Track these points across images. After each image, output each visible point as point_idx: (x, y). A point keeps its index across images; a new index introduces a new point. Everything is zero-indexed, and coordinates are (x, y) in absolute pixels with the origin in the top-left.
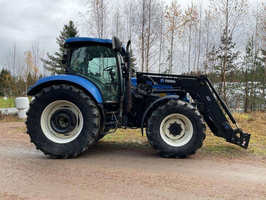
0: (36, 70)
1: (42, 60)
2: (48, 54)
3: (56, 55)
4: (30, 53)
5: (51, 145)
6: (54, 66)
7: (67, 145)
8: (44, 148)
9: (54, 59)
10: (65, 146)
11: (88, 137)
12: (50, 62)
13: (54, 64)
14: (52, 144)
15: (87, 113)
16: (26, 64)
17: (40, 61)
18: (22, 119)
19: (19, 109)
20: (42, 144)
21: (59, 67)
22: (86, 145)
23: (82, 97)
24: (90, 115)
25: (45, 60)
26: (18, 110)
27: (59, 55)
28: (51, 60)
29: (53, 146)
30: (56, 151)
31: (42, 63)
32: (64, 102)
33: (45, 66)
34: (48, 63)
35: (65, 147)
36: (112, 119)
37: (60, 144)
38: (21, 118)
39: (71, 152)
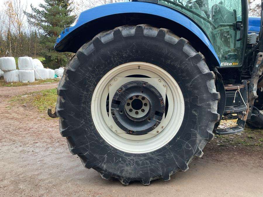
0: (20, 25)
1: (25, 12)
2: (31, 7)
3: (41, 7)
4: (11, 3)
5: (116, 159)
6: (40, 21)
7: (151, 158)
8: (103, 165)
9: (39, 12)
10: (146, 159)
11: (198, 141)
12: (35, 15)
13: (39, 18)
14: (119, 157)
15: (196, 92)
16: (8, 18)
17: (23, 14)
18: (10, 83)
19: (5, 71)
20: (98, 156)
21: (46, 22)
22: (193, 157)
23: (187, 55)
24: (205, 96)
25: (28, 14)
26: (3, 72)
27: (44, 7)
28: (36, 14)
29: (120, 160)
30: (129, 171)
31: (25, 16)
32: (139, 66)
33: (29, 21)
34: (32, 16)
35: (148, 162)
36: (234, 101)
37: (135, 155)
38: (8, 81)
39: (161, 173)
